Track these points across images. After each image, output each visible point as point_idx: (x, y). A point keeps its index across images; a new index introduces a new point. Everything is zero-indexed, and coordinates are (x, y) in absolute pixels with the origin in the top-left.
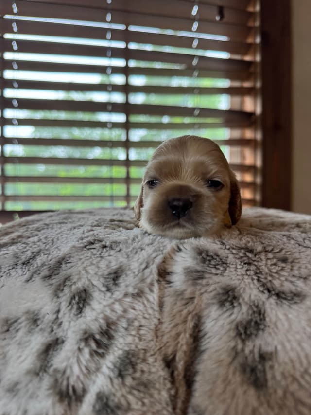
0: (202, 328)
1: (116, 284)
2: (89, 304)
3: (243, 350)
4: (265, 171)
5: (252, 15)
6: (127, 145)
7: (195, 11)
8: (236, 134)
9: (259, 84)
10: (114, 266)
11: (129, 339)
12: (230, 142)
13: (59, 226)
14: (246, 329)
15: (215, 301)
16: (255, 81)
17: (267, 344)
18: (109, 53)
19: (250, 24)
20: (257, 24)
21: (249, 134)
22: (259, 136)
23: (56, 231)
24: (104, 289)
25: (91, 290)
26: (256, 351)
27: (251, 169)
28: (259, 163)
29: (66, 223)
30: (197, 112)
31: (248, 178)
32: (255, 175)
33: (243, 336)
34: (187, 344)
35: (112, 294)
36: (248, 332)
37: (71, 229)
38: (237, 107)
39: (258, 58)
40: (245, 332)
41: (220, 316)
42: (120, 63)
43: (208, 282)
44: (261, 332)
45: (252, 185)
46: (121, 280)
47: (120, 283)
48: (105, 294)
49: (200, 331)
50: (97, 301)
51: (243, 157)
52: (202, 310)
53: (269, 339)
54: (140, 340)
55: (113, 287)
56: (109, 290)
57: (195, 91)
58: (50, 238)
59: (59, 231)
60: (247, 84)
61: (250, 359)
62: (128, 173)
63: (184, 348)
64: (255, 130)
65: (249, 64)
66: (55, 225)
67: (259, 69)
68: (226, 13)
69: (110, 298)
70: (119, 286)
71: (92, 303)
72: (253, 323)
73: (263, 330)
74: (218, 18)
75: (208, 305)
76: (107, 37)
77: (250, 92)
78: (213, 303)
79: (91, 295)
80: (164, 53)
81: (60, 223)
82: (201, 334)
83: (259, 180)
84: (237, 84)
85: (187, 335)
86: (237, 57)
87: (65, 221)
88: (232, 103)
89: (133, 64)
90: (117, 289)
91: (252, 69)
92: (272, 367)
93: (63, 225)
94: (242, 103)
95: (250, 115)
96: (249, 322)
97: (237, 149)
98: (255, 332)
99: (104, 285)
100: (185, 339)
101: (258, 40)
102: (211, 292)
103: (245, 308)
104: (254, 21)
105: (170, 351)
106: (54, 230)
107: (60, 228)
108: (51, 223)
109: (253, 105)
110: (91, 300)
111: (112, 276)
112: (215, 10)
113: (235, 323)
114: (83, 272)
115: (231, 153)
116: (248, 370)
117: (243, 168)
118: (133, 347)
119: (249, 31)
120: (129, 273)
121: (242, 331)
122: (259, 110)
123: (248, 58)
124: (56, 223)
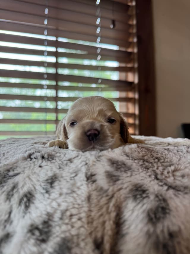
0: (122, 216)
1: (52, 187)
2: (33, 203)
3: (155, 231)
4: (141, 117)
5: (131, 26)
6: (56, 99)
7: (98, 21)
8: (123, 95)
9: (136, 65)
10: (50, 174)
11: (64, 227)
12: (119, 100)
13: (9, 145)
14: (155, 214)
15: (130, 195)
16: (134, 63)
17: (173, 224)
18: (46, 43)
19: (131, 31)
20: (135, 31)
21: (131, 95)
22: (137, 96)
23: (6, 148)
24: (44, 191)
25: (34, 193)
26: (166, 230)
27: (133, 115)
28: (137, 112)
29: (14, 144)
30: (100, 81)
31: (131, 121)
32: (135, 119)
33: (154, 220)
34: (112, 229)
35: (50, 195)
36: (158, 216)
37: (17, 146)
38: (123, 78)
39: (136, 50)
40: (156, 217)
41: (135, 207)
42: (53, 49)
43: (122, 182)
44: (168, 215)
45: (133, 125)
46: (56, 184)
47: (55, 186)
48: (44, 195)
49: (120, 219)
50: (39, 200)
51: (128, 109)
52: (121, 203)
53: (174, 220)
54: (73, 227)
55: (50, 189)
56: (47, 192)
57: (99, 68)
58: (2, 152)
59: (9, 148)
60: (129, 65)
61: (161, 238)
62: (57, 117)
63: (110, 233)
64: (134, 92)
65: (130, 53)
66: (6, 145)
67: (136, 57)
68: (117, 24)
69: (48, 198)
70: (54, 189)
71: (35, 202)
72: (160, 209)
73: (169, 214)
74: (112, 26)
75: (126, 198)
76: (45, 33)
77: (131, 70)
78: (129, 197)
79: (33, 196)
80: (79, 44)
81: (10, 144)
82: (122, 221)
83: (137, 122)
84: (123, 65)
85: (111, 222)
86: (123, 49)
87: (14, 143)
88: (120, 76)
89: (61, 50)
90: (54, 190)
91: (132, 57)
92: (179, 243)
93: (12, 145)
94: (127, 76)
95: (131, 84)
96: (157, 208)
97: (124, 104)
98: (162, 215)
99: (44, 189)
100: (109, 226)
101: (135, 40)
102: (126, 188)
103: (152, 197)
104: (133, 29)
105: (99, 235)
106: (5, 148)
107: (10, 146)
108: (3, 144)
109: (133, 78)
110: (35, 200)
111: (50, 181)
112: (110, 22)
113: (146, 211)
114: (27, 179)
115: (120, 106)
116: (161, 247)
117: (128, 115)
118: (68, 234)
119: (130, 35)
120: (61, 179)
121: (153, 216)
122: (136, 81)
123: (130, 50)
124: (7, 144)
